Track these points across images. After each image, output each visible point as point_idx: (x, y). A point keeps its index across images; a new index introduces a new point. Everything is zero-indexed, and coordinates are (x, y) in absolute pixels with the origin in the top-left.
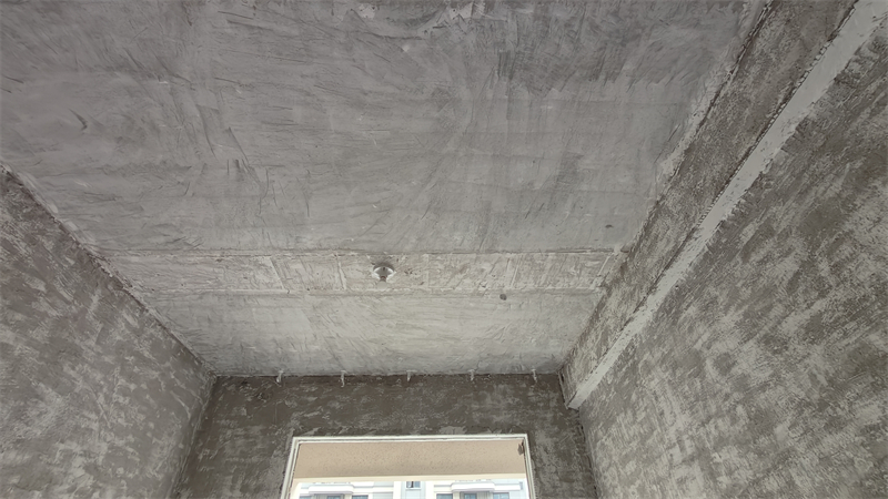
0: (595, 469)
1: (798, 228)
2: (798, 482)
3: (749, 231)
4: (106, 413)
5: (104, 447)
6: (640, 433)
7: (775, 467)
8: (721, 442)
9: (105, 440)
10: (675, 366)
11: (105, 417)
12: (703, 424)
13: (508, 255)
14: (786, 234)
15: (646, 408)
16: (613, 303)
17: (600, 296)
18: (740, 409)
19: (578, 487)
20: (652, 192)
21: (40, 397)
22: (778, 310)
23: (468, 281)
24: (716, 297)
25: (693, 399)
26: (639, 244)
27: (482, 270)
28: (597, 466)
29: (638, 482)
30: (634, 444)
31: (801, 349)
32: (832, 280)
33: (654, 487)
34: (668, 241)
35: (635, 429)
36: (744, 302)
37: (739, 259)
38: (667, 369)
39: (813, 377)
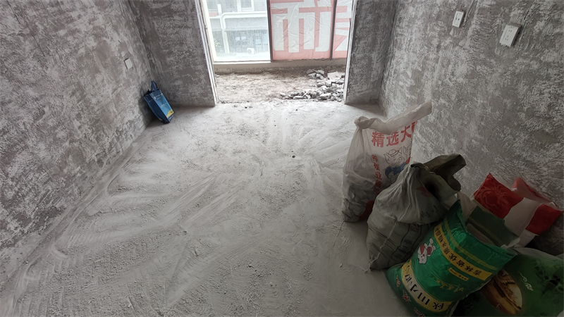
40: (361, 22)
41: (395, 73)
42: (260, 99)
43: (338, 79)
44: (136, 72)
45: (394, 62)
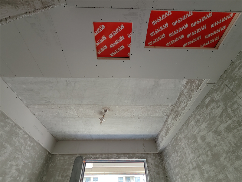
0: (166, 170)
1: (221, 100)
2: (229, 176)
3: (207, 100)
4: (24, 152)
5: (22, 163)
6: (179, 159)
7: (221, 171)
8: (204, 163)
9: (22, 161)
10: (189, 139)
11: (23, 154)
12: (198, 157)
13: (140, 107)
14: (218, 101)
15: (181, 152)
16: (169, 120)
17: (166, 118)
18: (209, 152)
19: (161, 176)
20: (179, 89)
21: (5, 148)
22: (217, 123)
23: (129, 114)
24: (199, 119)
25: (194, 149)
26: (176, 104)
27: (133, 111)
28: (167, 169)
29: (180, 175)
30: (178, 163)
31: (225, 135)
32: (232, 115)
33: (185, 177)
34: (185, 103)
35: (178, 158)
36: (207, 121)
37: (205, 108)
38: (186, 140)
39: (230, 143)
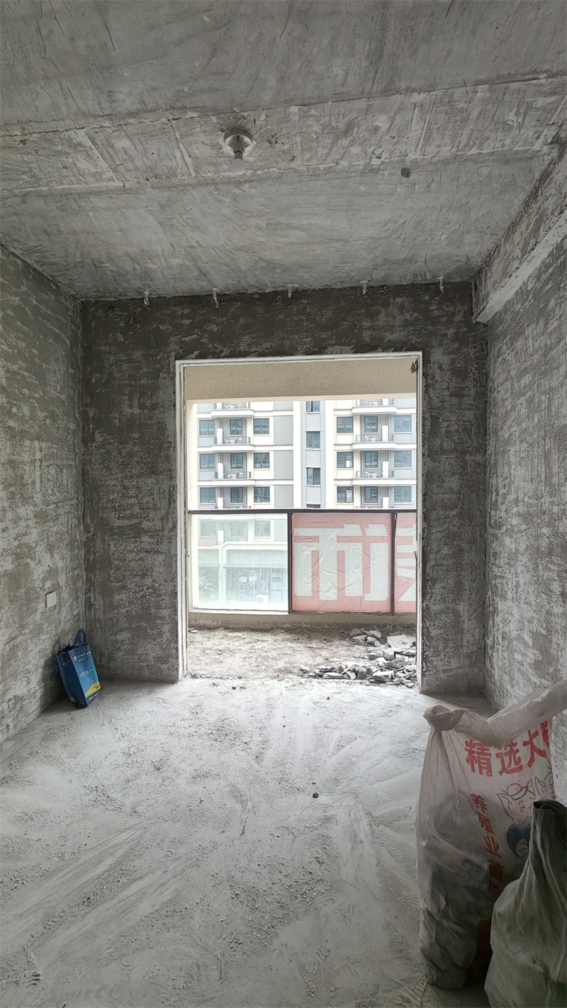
13: (417, 98)
16: (561, 170)
17: (547, 159)
19: (468, 401)
23: (355, 150)
27: (376, 129)
28: (493, 381)
29: (530, 393)
30: (536, 357)
33: (543, 397)
35: (542, 341)
40: (432, 557)
41: (503, 638)
42: (262, 675)
43: (407, 648)
44: (59, 613)
45: (498, 619)
